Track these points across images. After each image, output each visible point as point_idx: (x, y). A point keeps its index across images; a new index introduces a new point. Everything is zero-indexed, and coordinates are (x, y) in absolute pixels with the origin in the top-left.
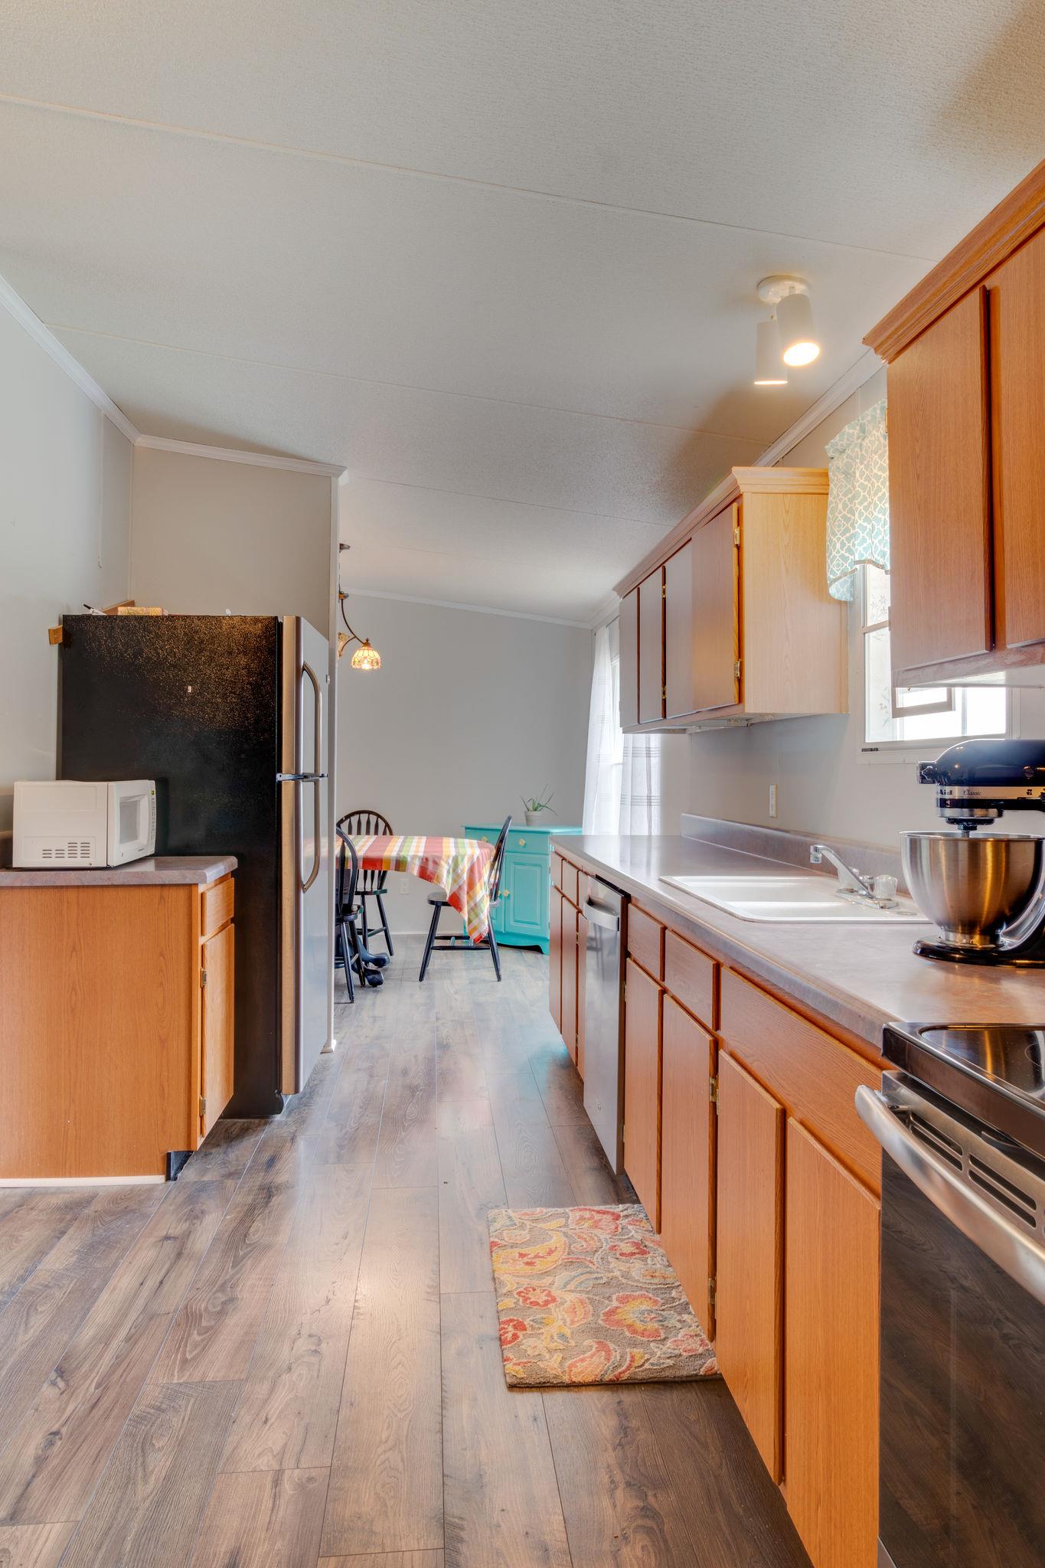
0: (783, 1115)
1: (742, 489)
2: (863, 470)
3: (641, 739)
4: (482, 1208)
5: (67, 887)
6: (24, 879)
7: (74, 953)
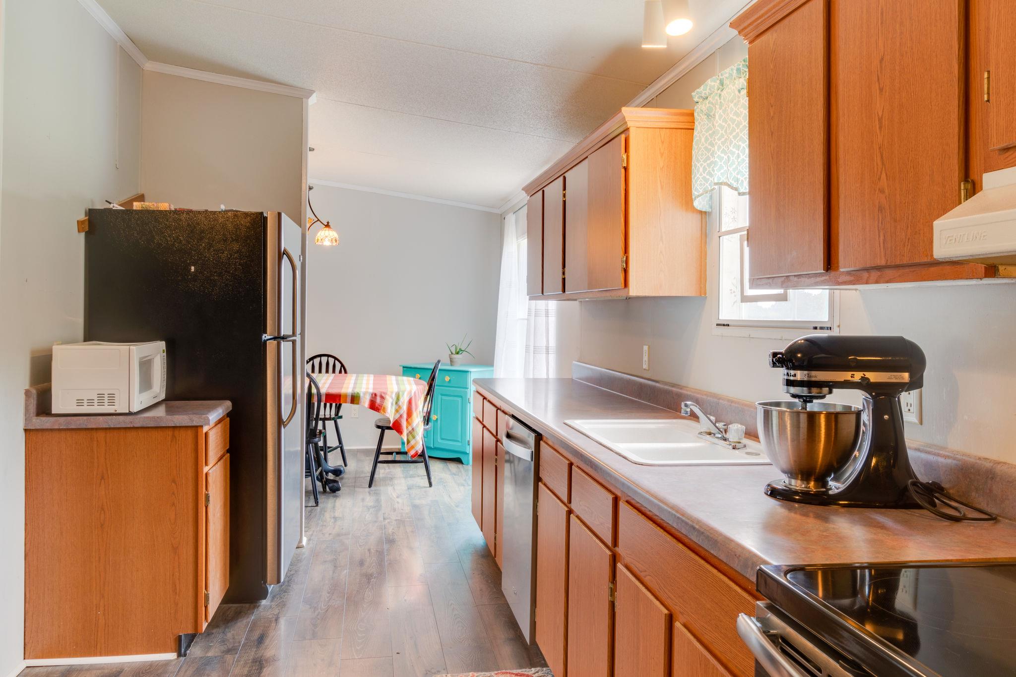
0: (670, 620)
1: (629, 124)
2: (722, 113)
3: (541, 304)
4: (427, 673)
5: (97, 429)
6: (62, 423)
7: (103, 480)
